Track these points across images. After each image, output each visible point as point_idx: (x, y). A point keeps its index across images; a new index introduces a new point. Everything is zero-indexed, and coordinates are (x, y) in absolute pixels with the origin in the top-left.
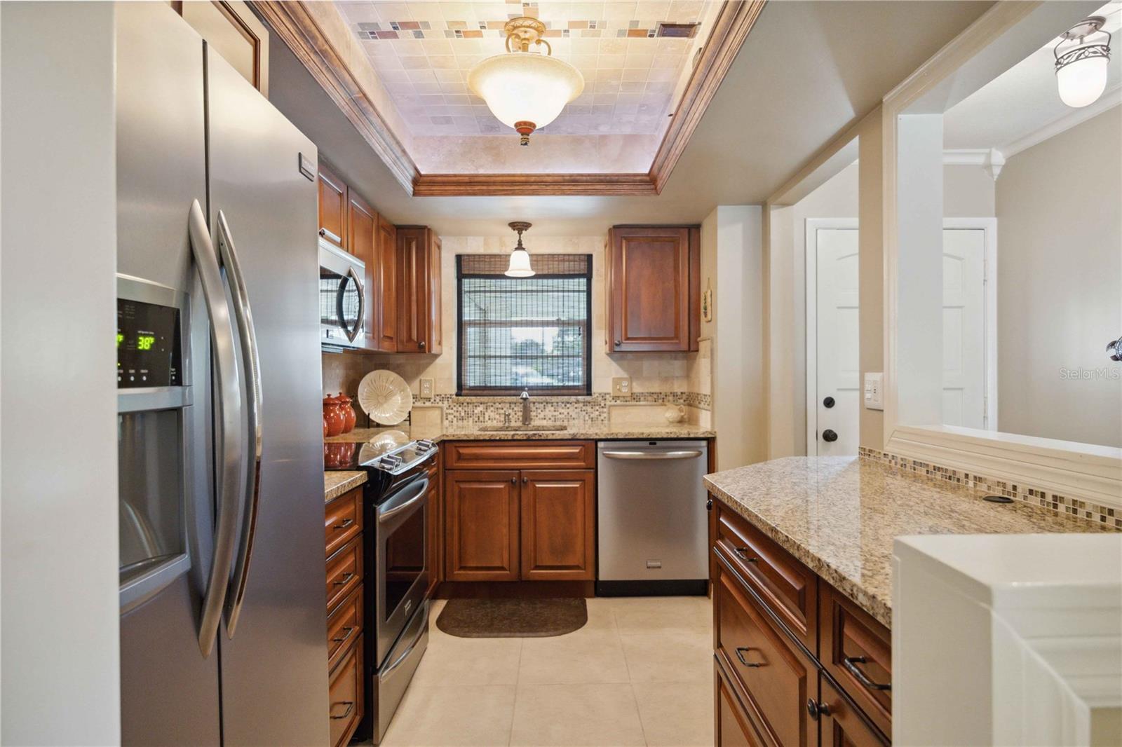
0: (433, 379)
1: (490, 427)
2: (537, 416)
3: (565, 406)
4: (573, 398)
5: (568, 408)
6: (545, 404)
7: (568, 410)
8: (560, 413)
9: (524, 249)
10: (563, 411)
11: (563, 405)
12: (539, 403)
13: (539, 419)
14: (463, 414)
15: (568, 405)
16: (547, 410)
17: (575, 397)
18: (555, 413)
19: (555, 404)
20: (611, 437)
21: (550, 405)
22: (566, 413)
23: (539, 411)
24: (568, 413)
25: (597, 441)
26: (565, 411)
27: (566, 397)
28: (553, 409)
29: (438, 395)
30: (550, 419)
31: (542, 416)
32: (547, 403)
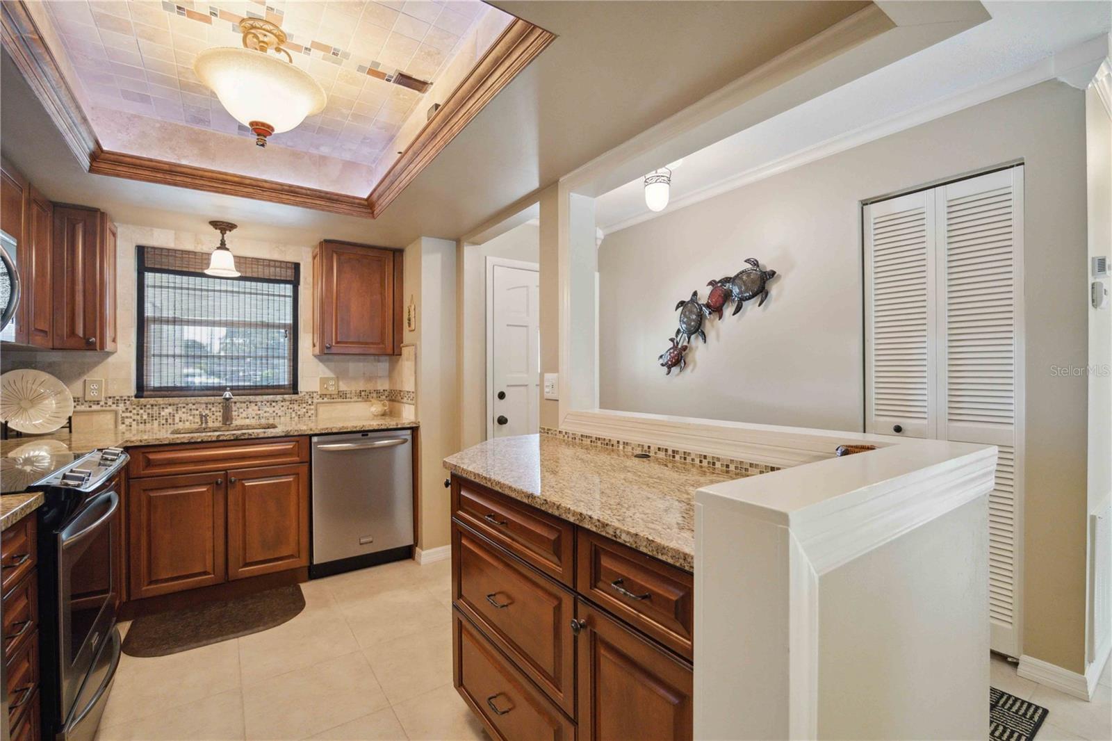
0: (104, 380)
1: (182, 429)
2: (238, 416)
3: (271, 404)
4: (279, 397)
5: (274, 407)
6: (248, 403)
7: (274, 409)
8: (265, 412)
9: (228, 249)
10: (268, 409)
11: (268, 404)
12: (241, 402)
13: (242, 418)
14: (145, 417)
15: (274, 404)
16: (250, 410)
17: (282, 396)
18: (259, 412)
19: (259, 404)
20: (326, 431)
21: (253, 405)
22: (271, 412)
23: (241, 410)
24: (274, 412)
25: (310, 436)
26: (270, 410)
27: (272, 396)
28: (256, 408)
29: (110, 398)
30: (253, 418)
31: (244, 415)
32: (250, 402)
